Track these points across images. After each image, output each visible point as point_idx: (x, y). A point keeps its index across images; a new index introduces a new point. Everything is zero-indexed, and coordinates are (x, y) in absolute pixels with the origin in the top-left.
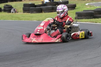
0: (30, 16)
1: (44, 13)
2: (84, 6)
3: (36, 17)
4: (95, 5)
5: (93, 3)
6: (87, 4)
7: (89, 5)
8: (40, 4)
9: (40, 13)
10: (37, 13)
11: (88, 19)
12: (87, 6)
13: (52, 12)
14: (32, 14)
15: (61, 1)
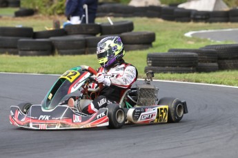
0: (18, 63)
1: (59, 56)
2: (180, 39)
3: (36, 64)
4: (212, 39)
5: (209, 31)
6: (188, 34)
7: (194, 38)
8: (47, 29)
9: (48, 55)
10: (39, 55)
11: (181, 73)
12: (188, 39)
13: (84, 53)
14: (25, 57)
15: (112, 24)
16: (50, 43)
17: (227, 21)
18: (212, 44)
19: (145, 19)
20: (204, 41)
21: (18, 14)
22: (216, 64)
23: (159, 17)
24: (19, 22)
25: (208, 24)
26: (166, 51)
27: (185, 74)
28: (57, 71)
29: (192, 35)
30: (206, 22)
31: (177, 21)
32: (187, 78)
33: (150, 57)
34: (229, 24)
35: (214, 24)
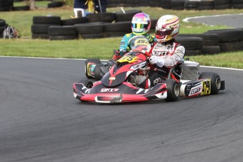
0: (48, 47)
1: (82, 40)
4: (206, 23)
5: (202, 17)
6: (185, 20)
7: (191, 23)
9: (73, 39)
10: (65, 39)
12: (186, 24)
13: (102, 37)
14: (54, 41)
15: (124, 12)
16: (75, 29)
17: (213, 9)
19: (148, 8)
20: (200, 25)
21: (50, 6)
22: (218, 47)
23: (159, 6)
24: (51, 12)
25: (198, 11)
29: (189, 20)
30: (196, 10)
31: (174, 9)
34: (214, 11)
35: (203, 11)
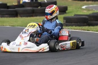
2: (80, 10)
5: (94, 5)
6: (84, 7)
7: (86, 9)
8: (14, 4)
9: (14, 17)
10: (10, 17)
12: (84, 9)
13: (32, 16)
14: (3, 18)
15: (46, 2)
16: (16, 11)
18: (95, 12)
20: (92, 10)
25: (93, 2)
26: (73, 15)
27: (82, 27)
28: (19, 25)
29: (86, 7)
32: (83, 29)
33: (65, 18)
